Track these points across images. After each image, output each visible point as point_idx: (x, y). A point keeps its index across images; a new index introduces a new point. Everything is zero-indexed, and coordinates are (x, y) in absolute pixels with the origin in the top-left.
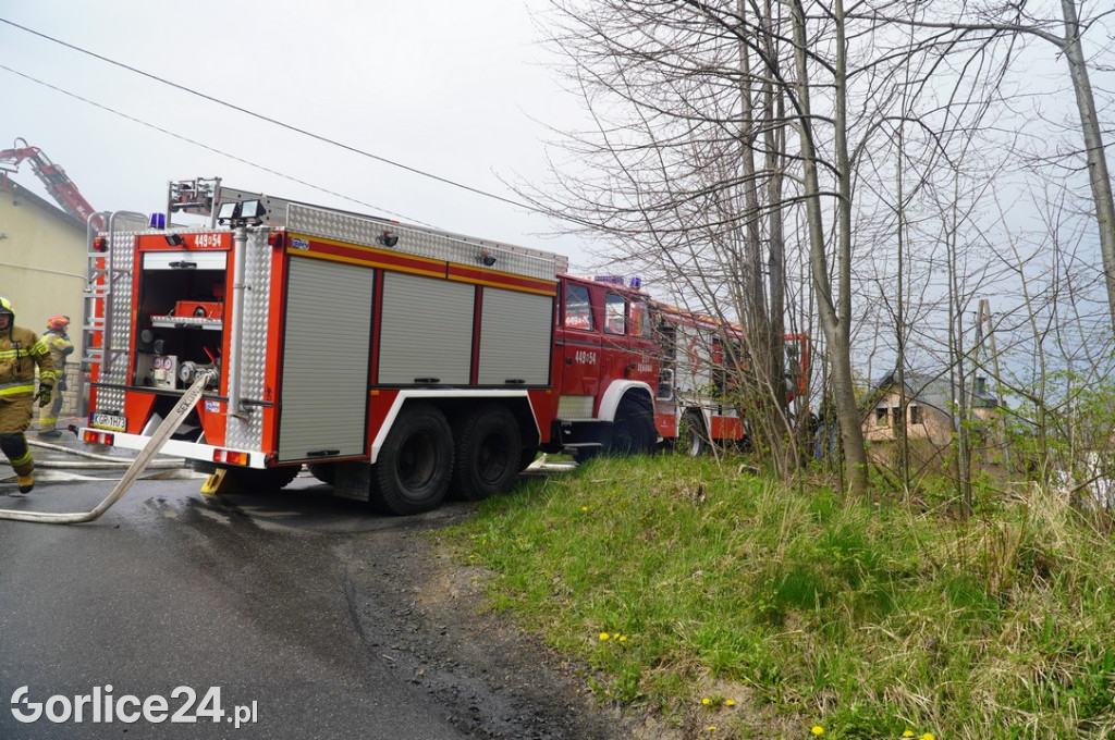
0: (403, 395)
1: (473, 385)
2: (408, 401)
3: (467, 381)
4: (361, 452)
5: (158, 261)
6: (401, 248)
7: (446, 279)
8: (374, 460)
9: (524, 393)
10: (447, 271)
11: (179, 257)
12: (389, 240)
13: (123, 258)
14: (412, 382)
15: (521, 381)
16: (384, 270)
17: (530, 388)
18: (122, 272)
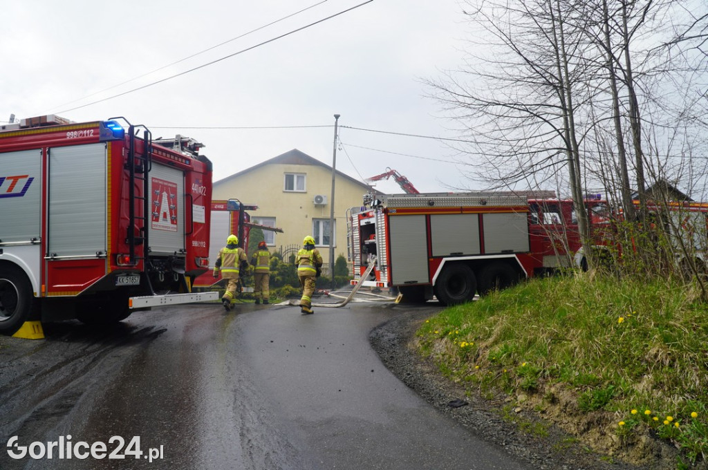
0: (444, 260)
1: (482, 253)
2: (446, 262)
3: (479, 253)
4: (428, 281)
5: (363, 223)
6: (436, 205)
7: (462, 214)
8: (434, 284)
9: (514, 256)
10: (462, 210)
11: (367, 220)
12: (431, 203)
13: (356, 224)
14: (449, 254)
15: (510, 251)
16: (430, 215)
17: (517, 254)
18: (355, 227)
